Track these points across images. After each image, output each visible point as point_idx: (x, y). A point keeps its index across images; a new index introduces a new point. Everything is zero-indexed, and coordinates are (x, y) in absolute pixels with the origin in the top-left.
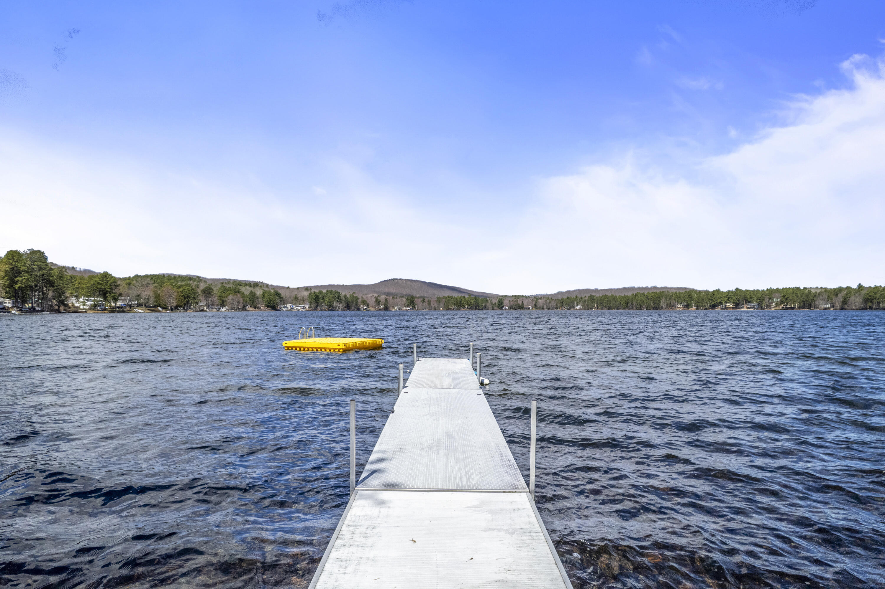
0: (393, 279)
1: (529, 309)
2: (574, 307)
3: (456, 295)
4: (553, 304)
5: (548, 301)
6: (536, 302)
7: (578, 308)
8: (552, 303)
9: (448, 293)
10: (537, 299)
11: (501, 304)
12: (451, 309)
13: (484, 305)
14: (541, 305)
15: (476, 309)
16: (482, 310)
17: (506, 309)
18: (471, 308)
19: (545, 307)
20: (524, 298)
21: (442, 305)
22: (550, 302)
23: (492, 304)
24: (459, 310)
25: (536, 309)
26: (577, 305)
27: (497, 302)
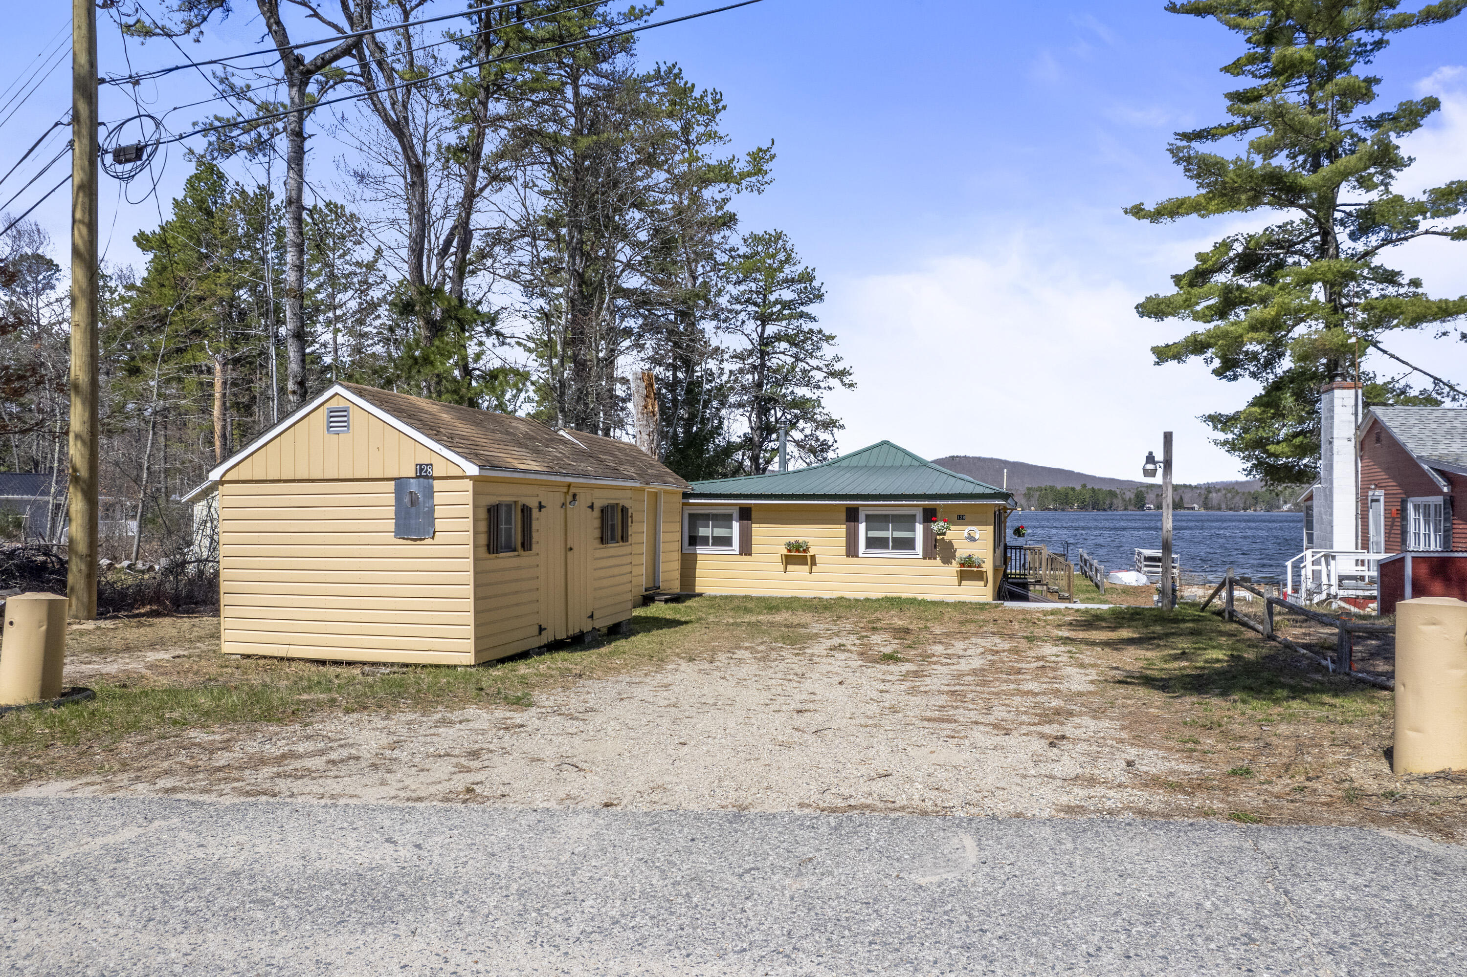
0: (953, 457)
1: (1193, 508)
2: (1279, 507)
3: (1060, 486)
4: (1239, 501)
5: (1229, 495)
6: (1206, 498)
7: (1286, 507)
8: (1237, 498)
9: (1046, 483)
10: (1209, 492)
11: (1141, 501)
12: (1049, 510)
13: (1108, 502)
14: (1215, 502)
15: (1093, 508)
16: (1105, 510)
17: (1150, 509)
18: (1083, 507)
19: (1224, 506)
20: (1187, 490)
21: (1034, 502)
22: (1233, 497)
23: (1124, 500)
24: (1063, 510)
25: (1206, 508)
26: (1285, 503)
27: (1133, 496)
